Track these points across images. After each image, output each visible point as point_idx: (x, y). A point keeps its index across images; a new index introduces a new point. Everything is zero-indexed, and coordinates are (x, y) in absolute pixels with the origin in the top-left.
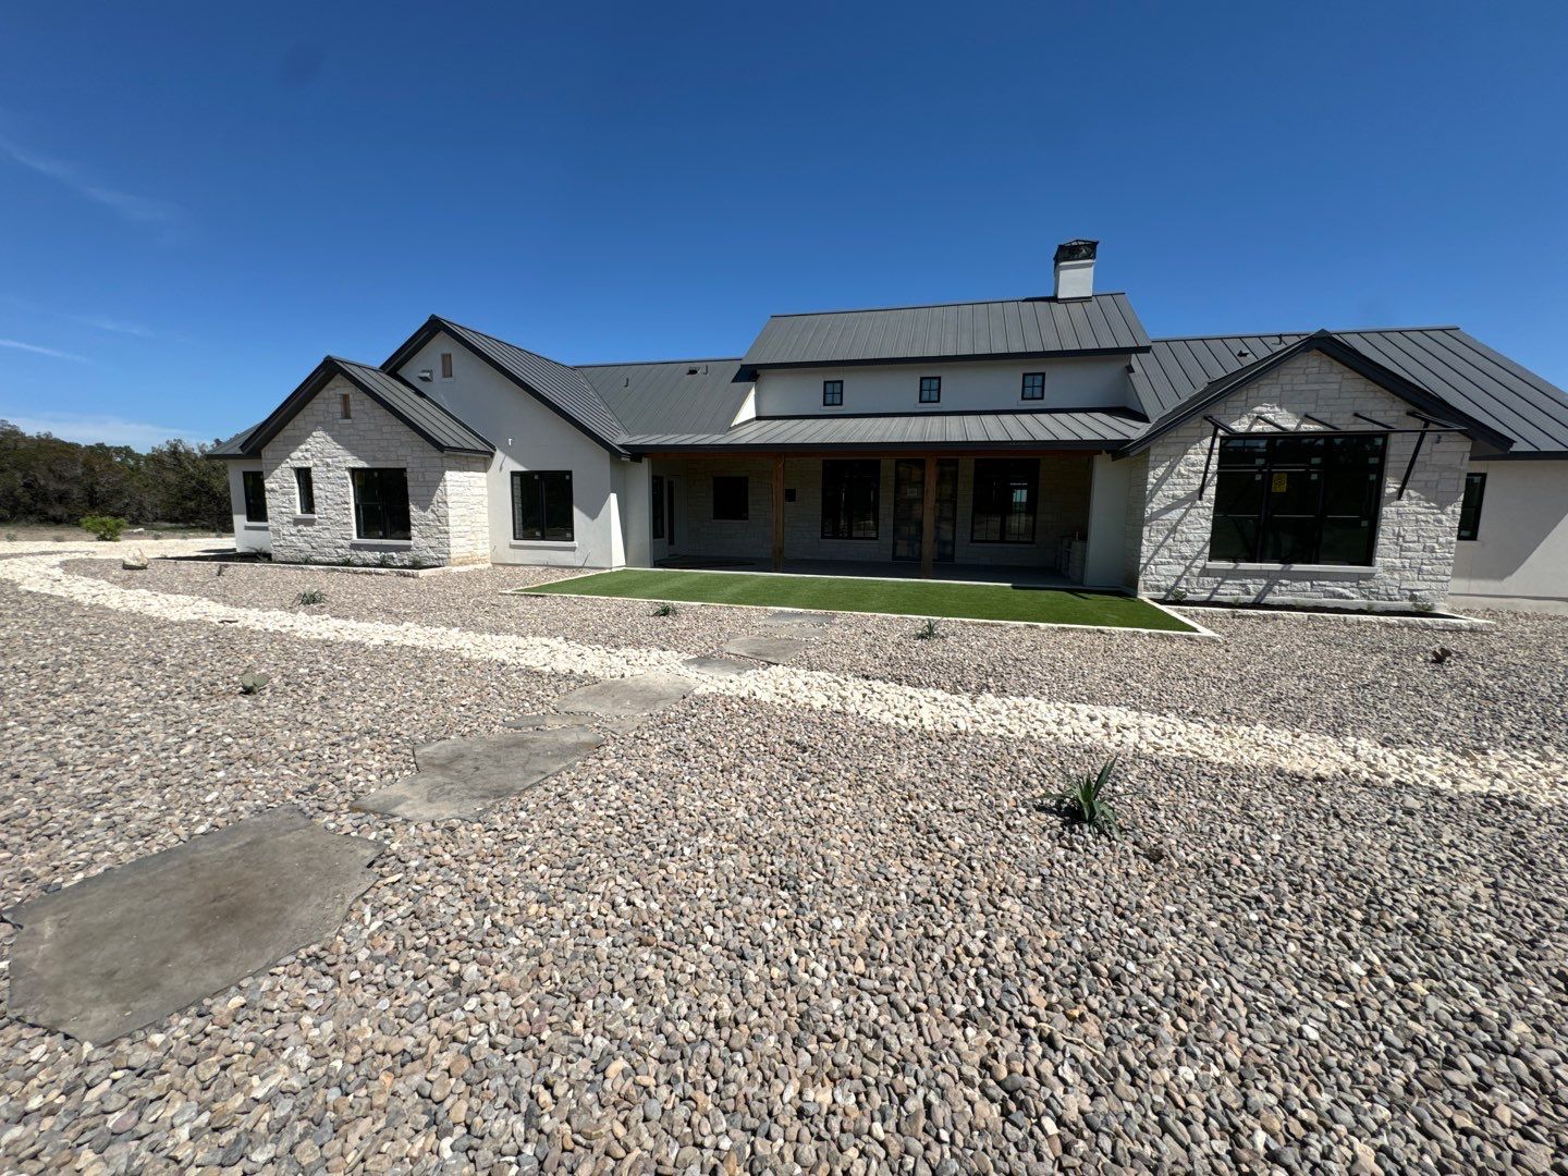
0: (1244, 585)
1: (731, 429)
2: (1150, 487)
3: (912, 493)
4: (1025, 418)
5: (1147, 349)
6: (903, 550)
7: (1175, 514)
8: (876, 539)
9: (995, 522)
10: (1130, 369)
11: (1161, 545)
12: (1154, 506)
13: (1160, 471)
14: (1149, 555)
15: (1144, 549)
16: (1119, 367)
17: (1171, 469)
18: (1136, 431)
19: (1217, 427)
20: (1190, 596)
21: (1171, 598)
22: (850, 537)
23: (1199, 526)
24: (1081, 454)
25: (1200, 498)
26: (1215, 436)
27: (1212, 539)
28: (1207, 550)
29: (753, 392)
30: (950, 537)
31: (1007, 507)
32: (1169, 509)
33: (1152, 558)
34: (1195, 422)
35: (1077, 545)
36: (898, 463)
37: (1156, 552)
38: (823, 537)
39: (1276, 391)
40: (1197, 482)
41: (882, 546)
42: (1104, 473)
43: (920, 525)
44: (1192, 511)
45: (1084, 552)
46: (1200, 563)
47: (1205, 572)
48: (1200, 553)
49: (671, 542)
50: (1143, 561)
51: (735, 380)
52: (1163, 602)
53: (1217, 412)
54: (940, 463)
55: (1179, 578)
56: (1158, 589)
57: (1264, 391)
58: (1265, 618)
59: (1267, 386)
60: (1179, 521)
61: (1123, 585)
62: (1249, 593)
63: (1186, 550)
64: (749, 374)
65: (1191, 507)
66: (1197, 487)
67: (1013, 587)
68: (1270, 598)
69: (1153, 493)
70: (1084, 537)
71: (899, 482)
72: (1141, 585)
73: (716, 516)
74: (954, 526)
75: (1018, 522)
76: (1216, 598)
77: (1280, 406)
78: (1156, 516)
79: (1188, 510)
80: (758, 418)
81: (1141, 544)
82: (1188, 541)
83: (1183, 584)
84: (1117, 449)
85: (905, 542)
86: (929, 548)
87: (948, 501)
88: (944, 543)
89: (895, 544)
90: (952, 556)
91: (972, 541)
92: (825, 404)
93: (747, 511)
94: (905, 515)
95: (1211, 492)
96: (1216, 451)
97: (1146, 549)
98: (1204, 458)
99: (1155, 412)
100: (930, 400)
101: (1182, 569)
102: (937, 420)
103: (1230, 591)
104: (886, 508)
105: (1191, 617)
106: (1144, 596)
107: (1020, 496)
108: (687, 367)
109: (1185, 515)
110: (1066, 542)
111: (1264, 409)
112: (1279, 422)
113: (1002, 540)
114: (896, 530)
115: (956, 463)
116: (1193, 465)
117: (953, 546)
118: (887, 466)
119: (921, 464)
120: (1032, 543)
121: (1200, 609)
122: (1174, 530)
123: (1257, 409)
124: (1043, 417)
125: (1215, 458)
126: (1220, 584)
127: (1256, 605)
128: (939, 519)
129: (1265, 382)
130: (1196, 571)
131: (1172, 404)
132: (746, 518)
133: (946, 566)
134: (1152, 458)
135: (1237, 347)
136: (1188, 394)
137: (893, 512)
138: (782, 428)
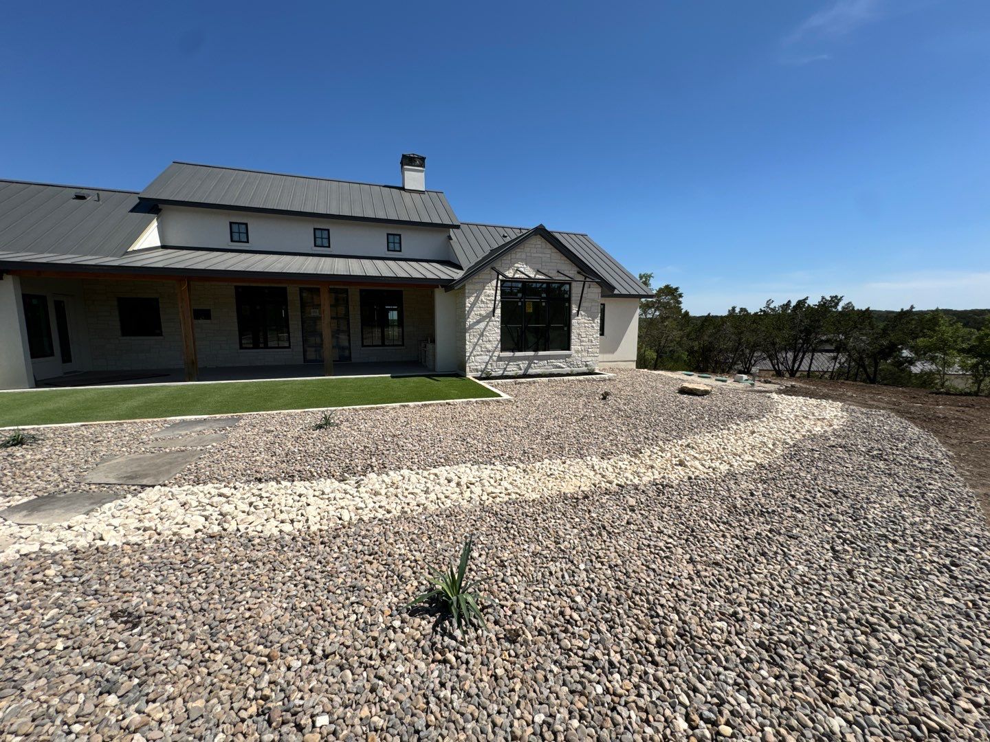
0: (518, 365)
1: (127, 253)
2: (467, 309)
3: (314, 313)
4: (391, 263)
5: (458, 227)
6: (311, 355)
7: (482, 325)
8: (289, 347)
9: (377, 332)
10: (450, 238)
11: (476, 344)
12: (470, 321)
13: (472, 299)
14: (471, 350)
15: (467, 347)
16: (442, 237)
17: (477, 297)
18: (457, 275)
19: (499, 274)
20: (494, 374)
21: (484, 376)
22: (266, 347)
23: (494, 332)
24: (427, 287)
25: (494, 316)
26: (498, 279)
27: (501, 339)
28: (499, 346)
29: (155, 224)
30: (346, 344)
31: (384, 323)
32: (478, 322)
33: (472, 352)
34: (487, 270)
35: (430, 346)
36: (301, 290)
37: (474, 349)
38: (241, 348)
39: (524, 256)
40: (491, 306)
41: (295, 354)
42: (440, 297)
43: (321, 335)
44: (491, 323)
45: (434, 349)
46: (496, 354)
47: (500, 359)
48: (496, 348)
49: (66, 357)
50: (468, 354)
51: (133, 210)
52: (480, 378)
53: (498, 265)
54: (331, 291)
55: (487, 363)
56: (477, 370)
57: (518, 256)
58: (530, 383)
59: (519, 253)
60: (484, 329)
61: (458, 371)
62: (521, 369)
63: (489, 346)
64: (150, 207)
65: (490, 321)
66: (491, 309)
67: (392, 377)
68: (531, 371)
69: (470, 312)
70: (433, 341)
71: (303, 305)
72: (468, 369)
73: (126, 331)
74: (349, 336)
75: (393, 332)
76: (506, 373)
77: (526, 264)
78: (472, 326)
79: (488, 322)
80: (164, 247)
81: (465, 344)
82: (490, 341)
83: (489, 367)
84: (448, 285)
85: (313, 349)
86: (328, 353)
87: (342, 319)
88: (343, 348)
89: (305, 352)
90: (350, 358)
91: (363, 346)
92: (232, 241)
93: (160, 328)
94: (310, 329)
95: (498, 312)
96: (499, 288)
97: (469, 347)
98: (494, 292)
99: (466, 265)
100: (322, 244)
101: (488, 358)
102: (329, 259)
103: (512, 369)
104: (295, 324)
105: (496, 386)
106: (470, 376)
107: (393, 315)
108: (73, 192)
109: (487, 326)
110: (423, 345)
111: (519, 266)
112: (527, 273)
113: (383, 345)
114: (305, 341)
115: (346, 291)
116: (489, 296)
117: (350, 349)
118: (293, 293)
119: (316, 291)
120: (403, 345)
121: (499, 381)
122: (482, 335)
123: (516, 265)
124: (402, 263)
125: (499, 292)
126: (508, 365)
127: (525, 376)
128: (336, 333)
129: (519, 250)
130: (495, 358)
131: (474, 261)
132: (160, 334)
133: (345, 364)
134: (467, 291)
135: (502, 232)
136: (481, 255)
137: (300, 327)
138: (187, 257)
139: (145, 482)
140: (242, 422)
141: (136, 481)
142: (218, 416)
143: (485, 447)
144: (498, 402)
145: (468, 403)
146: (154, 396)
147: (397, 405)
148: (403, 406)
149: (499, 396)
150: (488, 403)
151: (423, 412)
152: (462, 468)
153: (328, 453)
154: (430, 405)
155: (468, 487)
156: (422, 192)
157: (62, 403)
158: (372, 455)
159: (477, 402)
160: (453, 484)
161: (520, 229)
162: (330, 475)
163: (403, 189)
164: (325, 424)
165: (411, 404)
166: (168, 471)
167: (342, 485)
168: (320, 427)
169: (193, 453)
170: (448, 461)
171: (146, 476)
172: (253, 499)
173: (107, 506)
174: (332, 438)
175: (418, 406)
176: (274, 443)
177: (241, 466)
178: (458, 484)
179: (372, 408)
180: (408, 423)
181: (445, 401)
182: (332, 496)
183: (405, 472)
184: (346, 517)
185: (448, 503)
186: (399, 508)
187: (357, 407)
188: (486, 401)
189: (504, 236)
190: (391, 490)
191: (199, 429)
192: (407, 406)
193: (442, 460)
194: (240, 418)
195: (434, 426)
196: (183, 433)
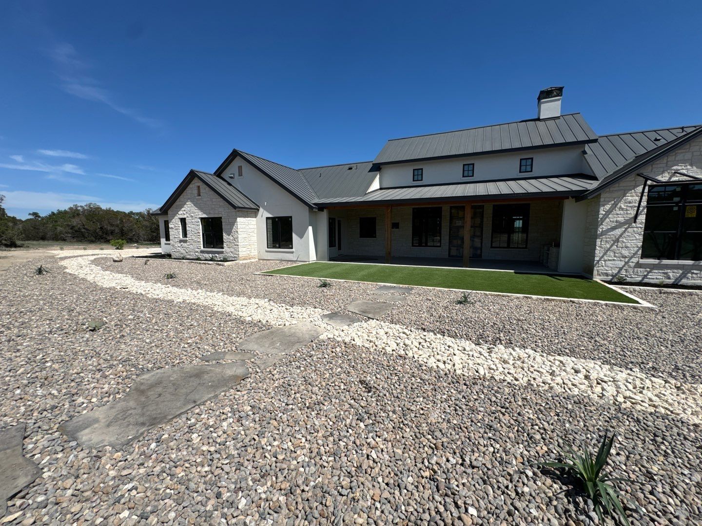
0: (666, 273)
1: (366, 194)
2: (601, 216)
3: (459, 223)
4: (522, 182)
5: (595, 141)
6: (454, 252)
7: (618, 232)
8: (440, 246)
9: (504, 237)
10: (585, 152)
11: (609, 249)
12: (603, 227)
13: (608, 207)
14: (601, 255)
15: (597, 252)
16: (578, 152)
17: (614, 206)
18: (592, 185)
19: (647, 179)
20: (629, 280)
21: (615, 280)
22: (426, 246)
23: (635, 238)
24: (557, 199)
25: (635, 222)
26: (645, 185)
27: (643, 246)
28: (640, 252)
29: (378, 176)
30: (479, 245)
31: (511, 230)
32: (613, 229)
33: (602, 257)
34: (632, 177)
35: (553, 250)
36: (451, 208)
37: (605, 254)
38: (413, 246)
39: (688, 156)
40: (633, 213)
41: (443, 251)
42: (570, 209)
43: (462, 239)
44: (629, 230)
45: (558, 253)
46: (635, 260)
47: (638, 265)
48: (634, 254)
49: (340, 248)
50: (597, 259)
51: (370, 171)
52: (610, 283)
53: (646, 171)
54: (473, 207)
55: (621, 269)
56: (607, 275)
57: (679, 157)
58: (683, 294)
59: (681, 154)
60: (621, 236)
61: (585, 272)
62: (669, 278)
63: (625, 252)
64: (377, 168)
65: (629, 227)
66: (633, 215)
67: (515, 273)
68: (684, 281)
69: (603, 220)
70: (558, 245)
71: (452, 218)
72: (595, 272)
73: (362, 236)
74: (482, 240)
75: (517, 237)
76: (646, 280)
77: (691, 165)
78: (604, 233)
79: (626, 229)
80: (381, 189)
81: (595, 249)
82: (627, 247)
83: (623, 272)
84: (579, 196)
85: (456, 248)
86: (467, 251)
87: (478, 228)
88: (475, 249)
89: (450, 250)
90: (480, 256)
91: (492, 247)
92: (414, 181)
93: (375, 234)
94: (455, 234)
95: (642, 218)
96: (646, 194)
97: (598, 252)
98: (638, 199)
99: (601, 175)
100: (468, 175)
101: (623, 263)
102: (472, 185)
103: (656, 276)
104: (445, 231)
105: (631, 292)
106: (597, 279)
107: (518, 224)
108: (348, 166)
109: (624, 232)
110: (546, 248)
111: (679, 168)
112: (691, 174)
113: (508, 247)
114: (450, 242)
115: (482, 207)
116: (630, 203)
117: (481, 250)
118: (446, 209)
119: (463, 208)
120: (526, 248)
121: (637, 288)
122: (617, 241)
123: (675, 168)
124: (533, 181)
125: (645, 198)
126: (649, 272)
127: (675, 286)
128: (473, 237)
129: (680, 151)
130: (632, 265)
131: (612, 169)
132: (375, 237)
133: (477, 260)
134: (602, 200)
135: (653, 136)
136: (621, 163)
137: (448, 233)
138: (391, 193)
139: (370, 316)
140: (413, 292)
141: (367, 314)
142: (401, 286)
143: (618, 350)
144: (635, 308)
145: (595, 304)
146: (371, 270)
147: (521, 295)
148: (526, 297)
149: (637, 302)
150: (622, 308)
151: (545, 305)
152: (591, 364)
153: (467, 322)
154: (553, 300)
155: (598, 383)
156: (558, 118)
157: (338, 269)
158: (500, 331)
159: (606, 305)
160: (581, 376)
161: (682, 128)
162: (469, 338)
163: (539, 119)
164: (464, 301)
165: (534, 297)
166: (379, 313)
167: (478, 347)
168: (460, 302)
169: (390, 305)
170: (572, 353)
171: (370, 313)
172: (421, 341)
173: (355, 324)
174: (468, 312)
175: (541, 299)
176: (432, 308)
177: (414, 318)
178: (587, 377)
179: (499, 295)
180: (531, 312)
181: (569, 299)
182: (471, 353)
183: (529, 351)
184: (482, 372)
185: (576, 391)
186: (526, 379)
187: (488, 293)
188: (618, 306)
189: (656, 140)
190: (519, 363)
191: (392, 291)
192: (530, 298)
193: (567, 351)
194: (412, 289)
195: (558, 319)
196: (385, 292)
